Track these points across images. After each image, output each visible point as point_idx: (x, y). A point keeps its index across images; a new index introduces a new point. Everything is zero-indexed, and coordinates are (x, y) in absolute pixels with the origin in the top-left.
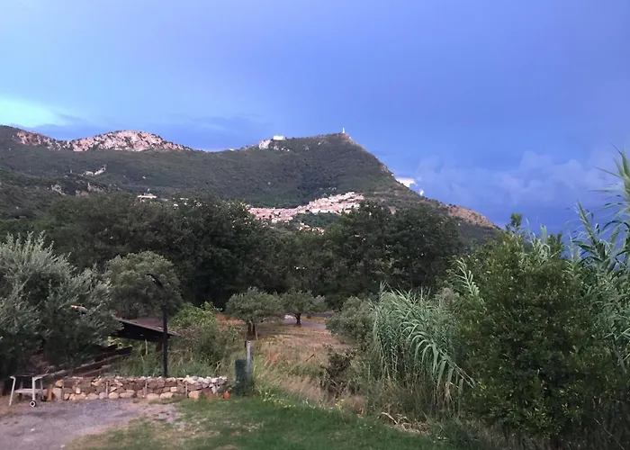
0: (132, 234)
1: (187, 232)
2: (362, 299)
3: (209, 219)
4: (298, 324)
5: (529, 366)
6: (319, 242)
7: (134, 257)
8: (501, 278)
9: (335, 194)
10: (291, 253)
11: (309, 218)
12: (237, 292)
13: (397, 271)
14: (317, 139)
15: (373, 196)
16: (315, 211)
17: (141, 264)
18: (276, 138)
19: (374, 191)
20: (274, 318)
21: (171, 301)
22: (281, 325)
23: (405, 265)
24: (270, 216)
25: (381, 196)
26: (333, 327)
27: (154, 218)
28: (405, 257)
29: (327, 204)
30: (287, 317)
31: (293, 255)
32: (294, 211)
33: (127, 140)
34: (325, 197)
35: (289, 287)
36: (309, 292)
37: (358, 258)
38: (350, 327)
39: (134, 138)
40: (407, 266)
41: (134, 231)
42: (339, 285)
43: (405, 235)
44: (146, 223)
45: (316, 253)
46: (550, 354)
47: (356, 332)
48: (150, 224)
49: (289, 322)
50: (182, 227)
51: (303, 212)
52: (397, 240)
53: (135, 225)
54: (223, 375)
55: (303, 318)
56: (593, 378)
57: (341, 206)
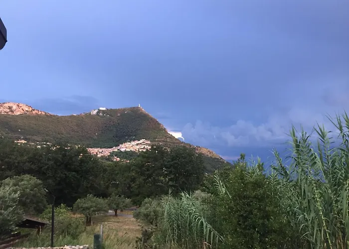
0: (17, 164)
1: (51, 163)
2: (153, 199)
3: (64, 155)
4: (116, 215)
5: (251, 228)
6: (128, 168)
7: (18, 178)
8: (237, 184)
9: (134, 140)
10: (112, 174)
11: (119, 154)
12: (80, 198)
13: (170, 183)
14: (124, 110)
15: (155, 141)
16: (123, 150)
17: (23, 183)
18: (101, 109)
19: (156, 138)
20: (102, 212)
21: (40, 204)
22: (106, 216)
23: (175, 180)
24: (97, 153)
25: (160, 141)
26: (137, 216)
27: (30, 155)
28: (176, 175)
29: (130, 146)
30: (110, 211)
31: (113, 175)
32: (111, 150)
33: (10, 108)
34: (129, 142)
35: (111, 194)
36: (123, 196)
37: (150, 176)
38: (147, 216)
39: (14, 107)
40: (176, 180)
41: (18, 163)
42: (139, 192)
43: (176, 163)
44: (26, 158)
45: (126, 174)
46: (261, 221)
47: (150, 218)
48: (28, 158)
49: (111, 214)
50: (48, 161)
51: (116, 150)
52: (171, 166)
53: (19, 159)
54: (87, 244)
55: (119, 211)
56: (281, 232)
57: (138, 147)
